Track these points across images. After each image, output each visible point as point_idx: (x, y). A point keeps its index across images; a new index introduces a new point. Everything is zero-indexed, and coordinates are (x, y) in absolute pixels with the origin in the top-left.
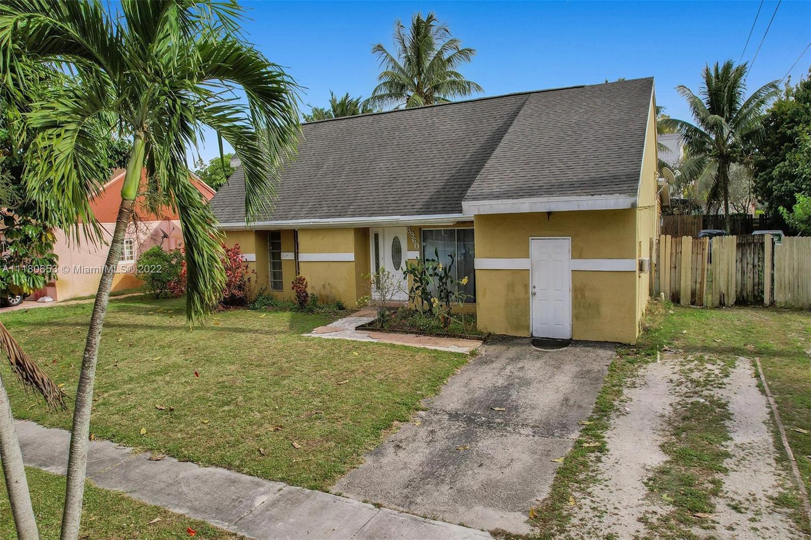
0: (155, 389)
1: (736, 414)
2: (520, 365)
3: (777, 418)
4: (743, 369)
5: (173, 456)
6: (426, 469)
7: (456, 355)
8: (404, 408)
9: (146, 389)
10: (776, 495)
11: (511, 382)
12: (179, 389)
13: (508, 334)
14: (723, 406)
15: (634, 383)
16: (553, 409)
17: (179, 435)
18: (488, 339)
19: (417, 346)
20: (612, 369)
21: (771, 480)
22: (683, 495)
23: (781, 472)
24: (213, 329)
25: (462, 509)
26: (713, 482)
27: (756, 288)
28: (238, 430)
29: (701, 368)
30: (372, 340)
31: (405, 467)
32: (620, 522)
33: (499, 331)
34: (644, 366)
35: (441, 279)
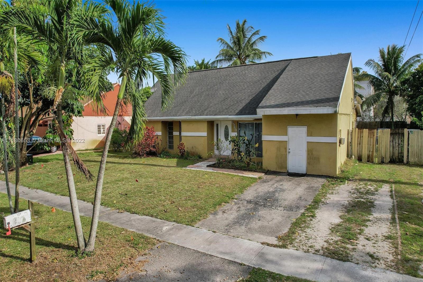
0: (118, 187)
1: (377, 206)
2: (281, 183)
3: (396, 207)
4: (386, 188)
5: (128, 212)
6: (236, 220)
7: (251, 178)
8: (227, 198)
9: (114, 186)
10: (387, 235)
11: (276, 190)
12: (129, 187)
13: (277, 171)
14: (372, 203)
15: (332, 192)
16: (294, 201)
17: (130, 204)
18: (268, 172)
19: (235, 174)
20: (323, 186)
21: (386, 230)
22: (346, 234)
23: (391, 227)
24: (142, 164)
25: (249, 235)
26: (360, 230)
27: (400, 155)
28: (155, 202)
29: (365, 187)
30: (214, 171)
31: (227, 219)
32: (317, 242)
33: (272, 170)
34: (339, 186)
35: (247, 145)
